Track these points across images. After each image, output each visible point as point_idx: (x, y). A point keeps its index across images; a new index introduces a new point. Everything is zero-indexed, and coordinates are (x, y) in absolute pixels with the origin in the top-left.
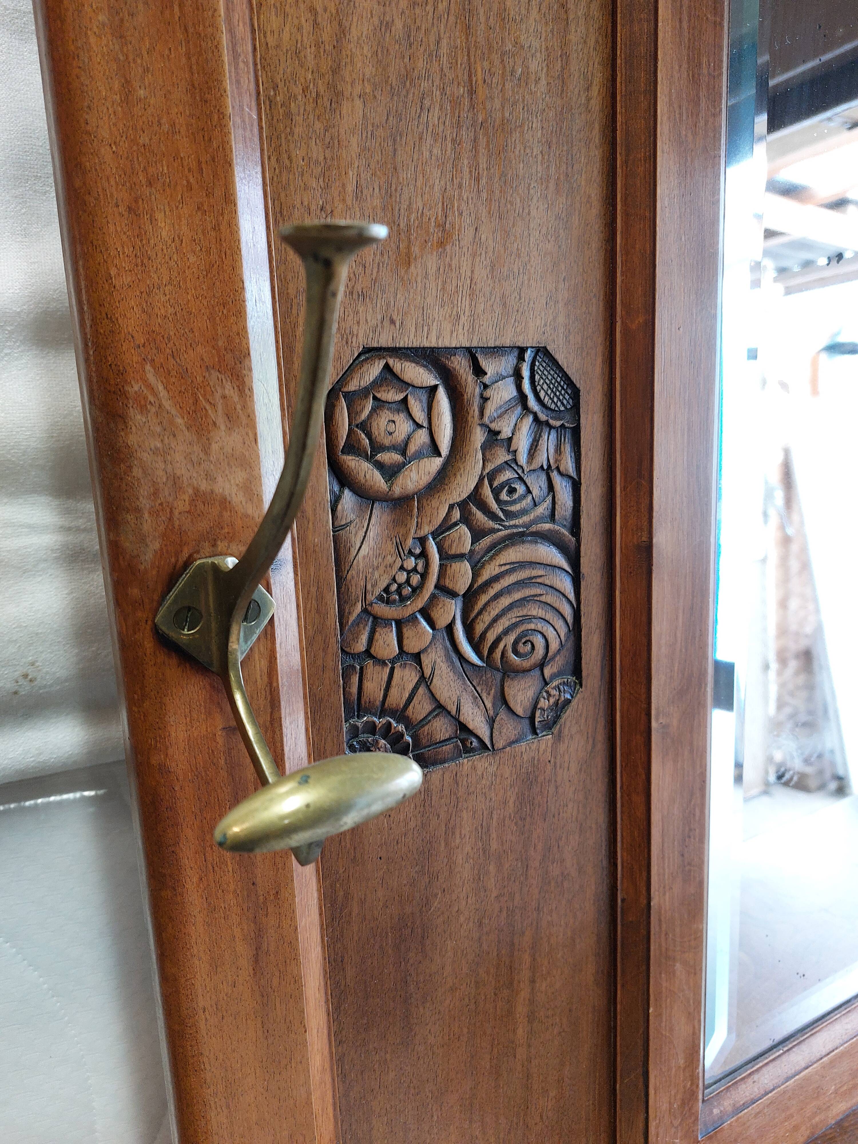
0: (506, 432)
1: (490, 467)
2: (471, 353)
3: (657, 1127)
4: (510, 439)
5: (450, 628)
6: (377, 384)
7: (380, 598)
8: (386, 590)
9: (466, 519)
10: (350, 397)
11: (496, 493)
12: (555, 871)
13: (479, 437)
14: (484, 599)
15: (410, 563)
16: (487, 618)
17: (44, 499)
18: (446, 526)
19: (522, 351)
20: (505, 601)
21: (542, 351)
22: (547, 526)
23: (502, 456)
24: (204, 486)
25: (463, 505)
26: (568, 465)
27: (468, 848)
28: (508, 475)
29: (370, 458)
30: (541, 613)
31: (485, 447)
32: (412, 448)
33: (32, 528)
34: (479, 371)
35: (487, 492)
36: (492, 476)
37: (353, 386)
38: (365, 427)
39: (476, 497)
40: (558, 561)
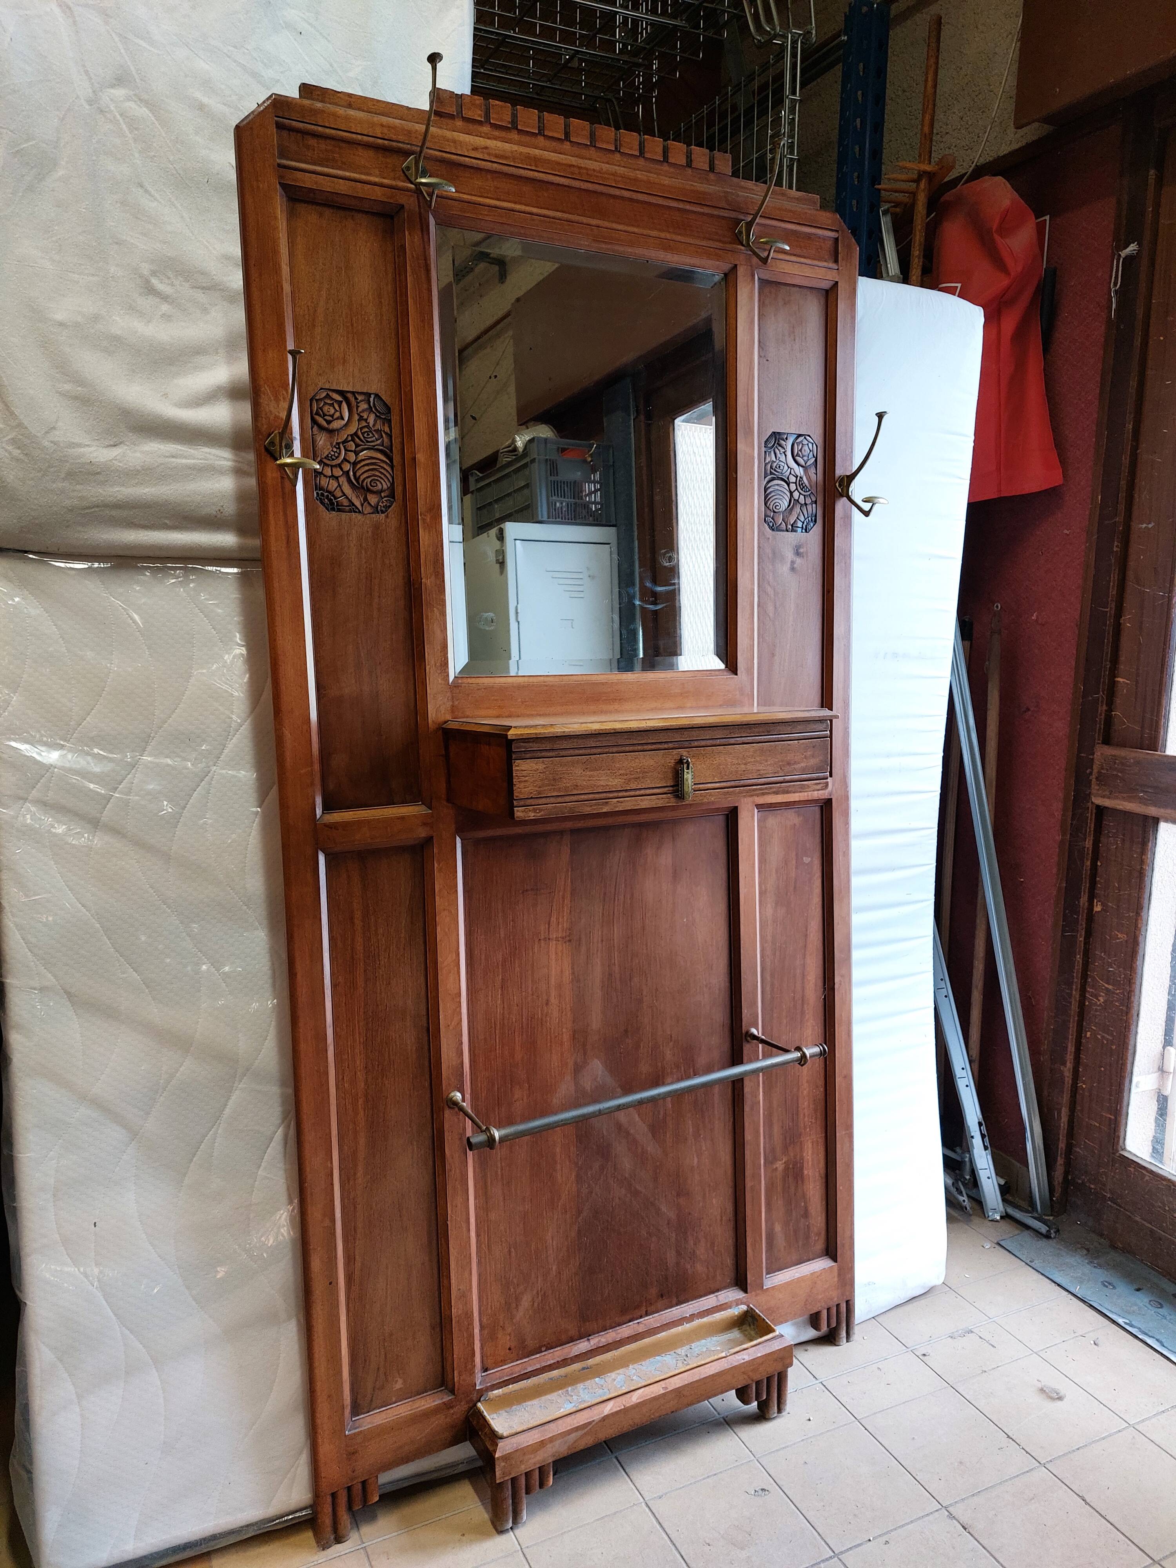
0: (365, 417)
1: (360, 426)
2: (353, 393)
3: (430, 669)
4: (367, 419)
5: (348, 472)
6: (325, 397)
7: (325, 458)
8: (328, 455)
9: (353, 440)
10: (317, 400)
11: (363, 434)
12: (387, 562)
13: (356, 417)
14: (359, 466)
15: (335, 450)
16: (360, 472)
18: (345, 441)
19: (370, 394)
20: (367, 468)
21: (377, 395)
22: (381, 448)
23: (364, 424)
24: (277, 414)
25: (351, 435)
26: (387, 429)
27: (354, 542)
28: (366, 430)
29: (323, 418)
30: (380, 475)
31: (358, 420)
32: (335, 417)
33: (225, 458)
34: (356, 399)
35: (359, 433)
36: (361, 429)
37: (317, 398)
38: (321, 409)
39: (356, 434)
40: (385, 459)
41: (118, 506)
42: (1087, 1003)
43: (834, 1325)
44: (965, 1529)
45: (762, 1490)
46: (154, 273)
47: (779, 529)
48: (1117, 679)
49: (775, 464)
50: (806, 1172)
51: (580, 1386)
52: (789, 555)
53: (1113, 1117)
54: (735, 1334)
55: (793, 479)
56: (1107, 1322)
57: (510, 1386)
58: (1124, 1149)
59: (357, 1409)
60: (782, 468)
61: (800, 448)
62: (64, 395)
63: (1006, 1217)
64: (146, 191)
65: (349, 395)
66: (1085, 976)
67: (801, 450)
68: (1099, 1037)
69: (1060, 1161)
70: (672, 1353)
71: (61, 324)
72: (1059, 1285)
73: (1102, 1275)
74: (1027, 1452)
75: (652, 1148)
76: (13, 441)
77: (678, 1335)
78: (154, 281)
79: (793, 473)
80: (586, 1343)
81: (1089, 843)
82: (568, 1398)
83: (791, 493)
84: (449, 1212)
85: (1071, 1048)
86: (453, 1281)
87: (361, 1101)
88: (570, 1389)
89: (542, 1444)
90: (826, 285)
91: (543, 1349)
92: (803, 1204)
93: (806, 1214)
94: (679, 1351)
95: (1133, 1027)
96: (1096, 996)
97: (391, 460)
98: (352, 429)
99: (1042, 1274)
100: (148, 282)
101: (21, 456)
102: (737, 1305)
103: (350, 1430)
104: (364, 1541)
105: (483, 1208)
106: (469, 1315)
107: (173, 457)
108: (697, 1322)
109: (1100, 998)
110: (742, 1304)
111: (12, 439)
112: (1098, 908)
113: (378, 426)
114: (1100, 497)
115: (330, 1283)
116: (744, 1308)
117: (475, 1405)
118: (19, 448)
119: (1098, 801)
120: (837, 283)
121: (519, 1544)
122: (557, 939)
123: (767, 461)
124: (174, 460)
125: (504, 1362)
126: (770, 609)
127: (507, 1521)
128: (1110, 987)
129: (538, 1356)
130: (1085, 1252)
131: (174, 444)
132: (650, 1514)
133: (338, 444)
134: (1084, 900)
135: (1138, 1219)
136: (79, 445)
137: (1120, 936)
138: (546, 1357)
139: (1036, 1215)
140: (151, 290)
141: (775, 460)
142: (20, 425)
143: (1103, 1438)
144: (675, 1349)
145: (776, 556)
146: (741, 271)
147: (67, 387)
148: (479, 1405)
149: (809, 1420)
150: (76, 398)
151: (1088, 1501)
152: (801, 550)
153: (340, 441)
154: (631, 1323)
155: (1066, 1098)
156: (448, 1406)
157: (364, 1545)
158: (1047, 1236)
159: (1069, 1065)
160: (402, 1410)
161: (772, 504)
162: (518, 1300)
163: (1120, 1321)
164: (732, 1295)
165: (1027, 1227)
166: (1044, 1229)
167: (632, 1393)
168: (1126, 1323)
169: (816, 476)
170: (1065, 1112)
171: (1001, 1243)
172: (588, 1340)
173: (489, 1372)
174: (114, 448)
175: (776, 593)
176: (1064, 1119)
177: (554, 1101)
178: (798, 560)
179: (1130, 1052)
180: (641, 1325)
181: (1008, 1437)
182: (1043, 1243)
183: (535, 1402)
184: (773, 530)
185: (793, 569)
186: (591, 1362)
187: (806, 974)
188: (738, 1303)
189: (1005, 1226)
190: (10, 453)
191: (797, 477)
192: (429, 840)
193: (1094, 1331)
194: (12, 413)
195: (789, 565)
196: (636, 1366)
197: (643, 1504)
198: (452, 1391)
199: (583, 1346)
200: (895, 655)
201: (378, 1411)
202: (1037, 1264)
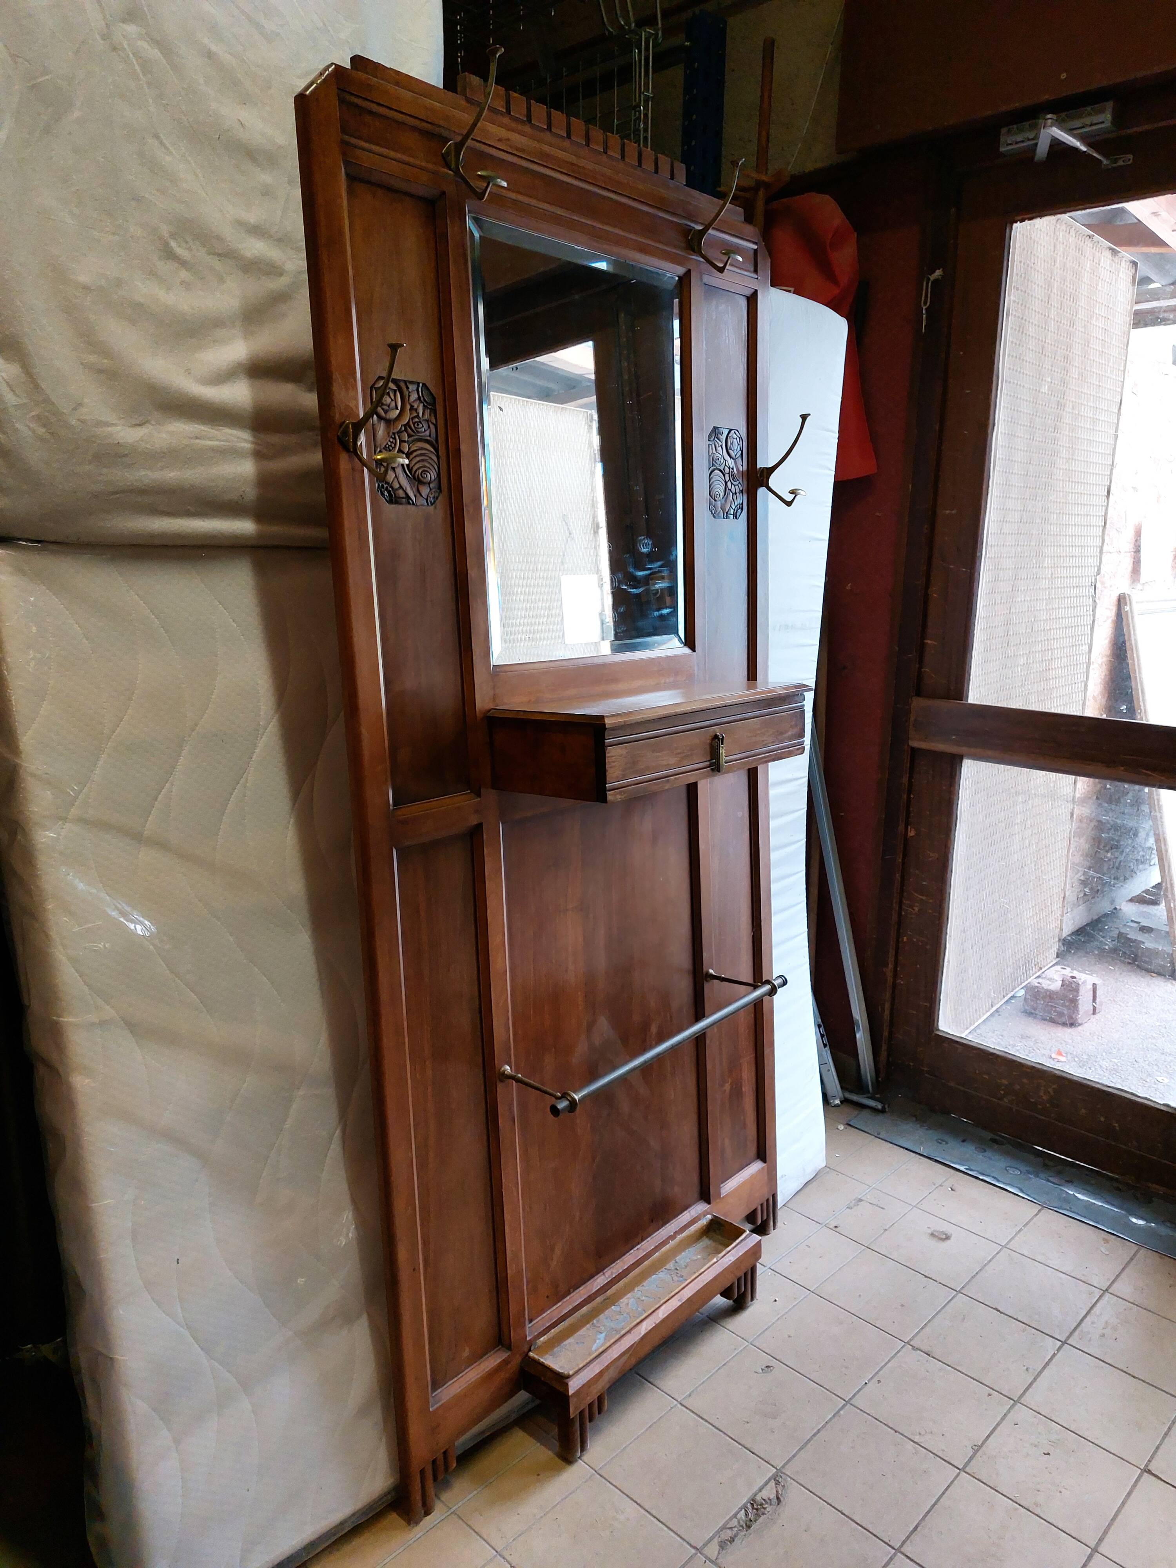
0: (416, 406)
1: (412, 416)
2: (405, 382)
3: (476, 658)
4: (417, 409)
8: (385, 446)
9: (406, 430)
11: (414, 424)
13: (408, 407)
14: (411, 456)
15: (391, 440)
16: (413, 462)
17: (248, 431)
18: (400, 432)
19: (418, 384)
20: (418, 459)
21: (424, 385)
22: (429, 438)
23: (415, 414)
24: (344, 404)
25: (405, 425)
27: (410, 534)
28: (417, 420)
30: (428, 465)
31: (410, 410)
32: (391, 406)
33: (245, 440)
34: (408, 388)
35: (411, 424)
36: (413, 419)
39: (408, 424)
40: (432, 450)
41: (143, 491)
42: (903, 913)
43: (765, 1217)
44: (929, 1355)
45: (767, 1367)
46: (173, 235)
47: (719, 517)
48: (926, 641)
49: (715, 457)
50: (744, 1090)
51: (602, 1316)
52: (726, 540)
53: (928, 1005)
54: (705, 1242)
55: (727, 470)
56: (953, 1171)
57: (553, 1331)
58: (938, 1030)
59: (436, 1385)
60: (719, 459)
61: (731, 442)
62: (86, 366)
63: (845, 1101)
64: (161, 143)
65: (402, 385)
66: (902, 891)
67: (732, 444)
68: (915, 940)
69: (884, 1047)
70: (663, 1269)
71: (86, 288)
72: (907, 1149)
73: (934, 1135)
74: (944, 1285)
75: (643, 1090)
76: (38, 418)
77: (666, 1253)
78: (173, 244)
79: (726, 464)
80: (603, 1277)
81: (905, 780)
82: (597, 1329)
83: (726, 483)
84: (503, 1181)
85: (892, 952)
86: (507, 1245)
87: (430, 1089)
88: (595, 1321)
89: (601, 1373)
90: (749, 292)
91: (572, 1290)
92: (742, 1117)
93: (744, 1126)
94: (668, 1266)
95: (944, 929)
96: (911, 907)
97: (437, 450)
98: (405, 420)
99: (891, 1143)
100: (167, 244)
101: (48, 436)
102: (705, 1216)
103: (432, 1406)
104: (450, 1506)
105: (526, 1172)
106: (520, 1272)
107: (197, 438)
108: (679, 1237)
109: (915, 908)
110: (708, 1213)
111: (38, 415)
112: (911, 833)
113: (426, 417)
114: (910, 486)
115: (414, 1270)
116: (709, 1217)
117: (527, 1354)
118: (44, 426)
119: (915, 744)
120: (756, 291)
121: (592, 1468)
122: (572, 910)
123: (710, 454)
124: (198, 441)
125: (543, 1311)
127: (576, 1451)
128: (924, 898)
129: (568, 1298)
130: (914, 1119)
131: (197, 424)
132: (688, 1411)
133: (394, 434)
134: (901, 828)
135: (952, 1084)
136: (107, 424)
137: (931, 855)
138: (575, 1297)
139: (869, 1095)
140: (170, 255)
141: (715, 452)
142: (47, 401)
143: (990, 1261)
144: (665, 1266)
145: (717, 540)
146: (693, 274)
147: (92, 358)
148: (531, 1354)
149: (776, 1301)
150: (101, 371)
151: (1001, 1310)
152: (733, 536)
153: (395, 431)
154: (632, 1251)
155: (888, 995)
156: (505, 1362)
157: (452, 1510)
158: (883, 1111)
159: (891, 966)
160: (472, 1374)
161: (713, 493)
162: (552, 1249)
163: (962, 1168)
164: (700, 1208)
165: (863, 1107)
166: (880, 1106)
167: (657, 1311)
168: (967, 1169)
169: (743, 466)
170: (887, 1006)
171: (851, 1123)
172: (604, 1274)
173: (533, 1323)
174: (139, 428)
176: (887, 1012)
177: (574, 1060)
178: (732, 545)
179: (942, 949)
180: (641, 1251)
181: (926, 1276)
182: (880, 1117)
183: (570, 1340)
184: (715, 517)
186: (609, 1292)
187: (740, 915)
188: (705, 1214)
189: (846, 1109)
190: (34, 432)
191: (729, 468)
192: (479, 826)
193: (946, 1180)
194: (37, 387)
195: (725, 549)
196: (640, 1288)
197: (679, 1406)
198: (509, 1348)
199: (600, 1280)
200: (787, 627)
201: (451, 1382)
202: (882, 1135)
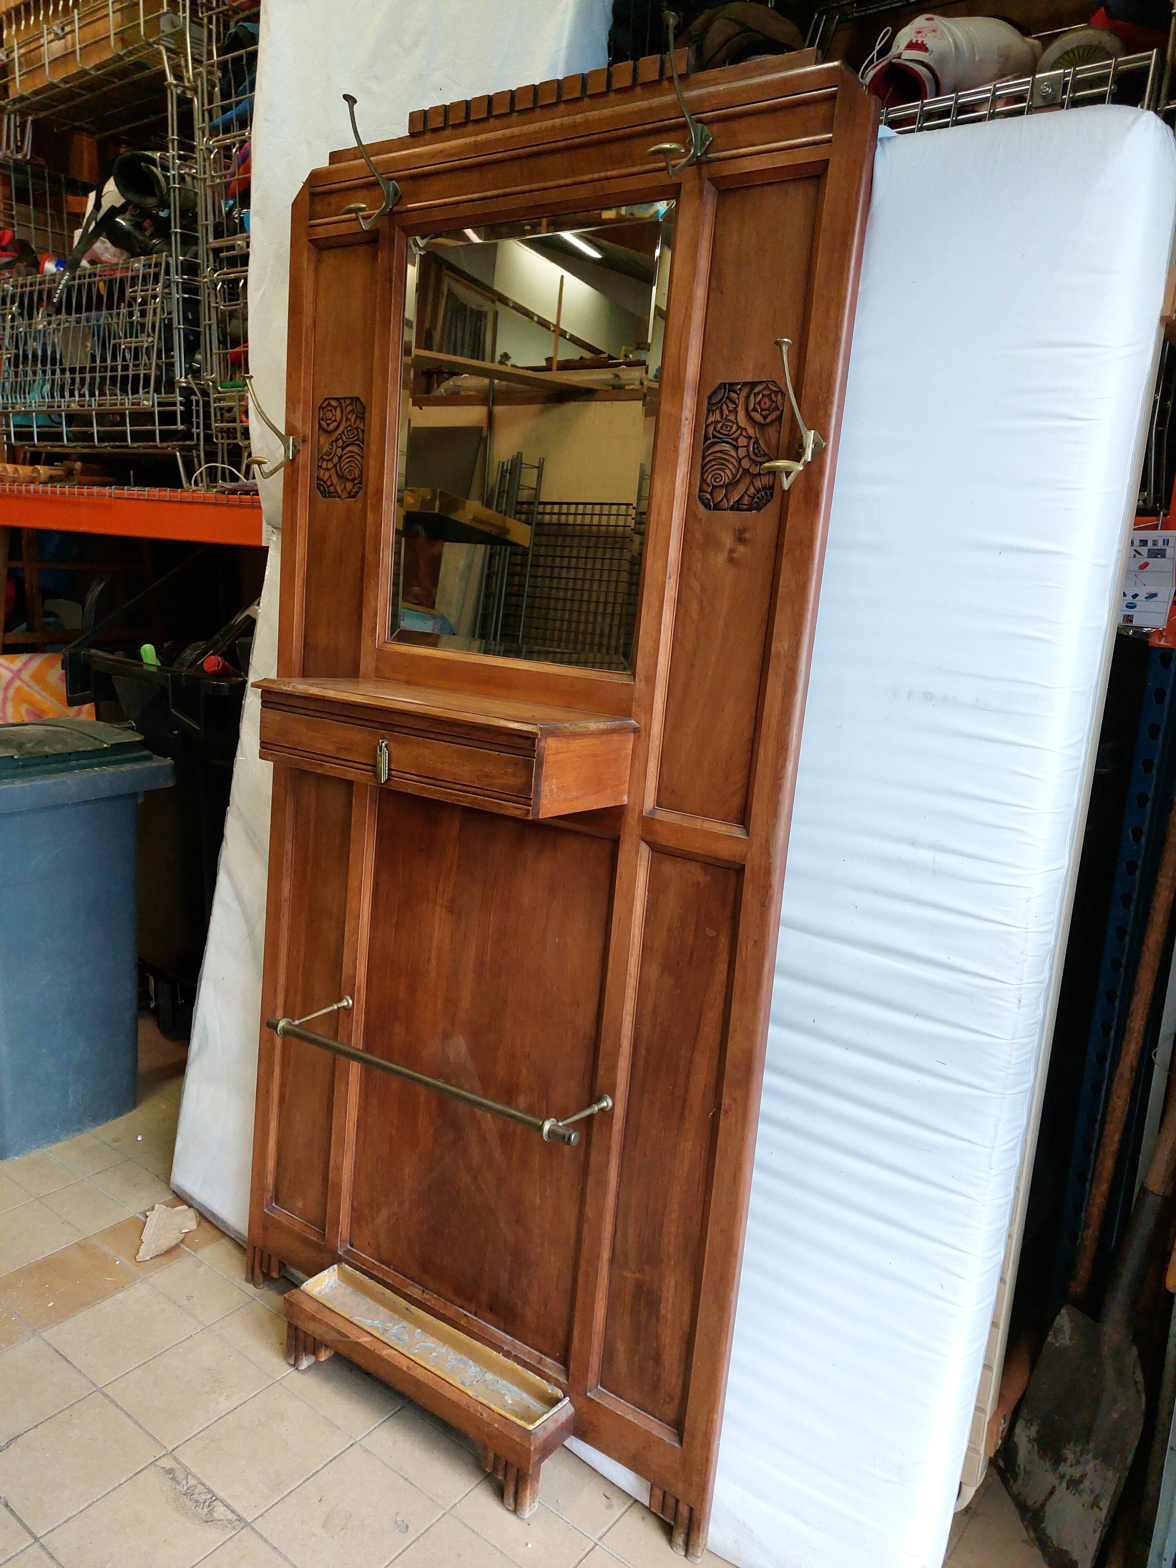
1: (346, 426)
2: (344, 399)
3: (364, 632)
5: (336, 464)
6: (328, 405)
7: (324, 454)
9: (341, 438)
10: (323, 408)
13: (344, 418)
14: (343, 459)
15: (330, 447)
16: (343, 464)
18: (337, 439)
19: (354, 398)
20: (347, 460)
21: (358, 398)
22: (357, 442)
25: (341, 434)
26: (362, 426)
28: (350, 428)
29: (325, 422)
30: (354, 465)
31: (345, 421)
34: (345, 403)
35: (345, 431)
37: (323, 406)
38: (325, 415)
39: (343, 432)
43: (671, 1519)
45: (407, 1527)
47: (717, 508)
49: (719, 425)
52: (728, 541)
55: (743, 442)
57: (361, 1274)
60: (729, 428)
61: (758, 399)
65: (341, 401)
67: (759, 403)
70: (479, 1367)
75: (498, 1154)
77: (490, 1357)
79: (744, 433)
80: (420, 1292)
83: (739, 461)
92: (655, 1345)
93: (657, 1359)
97: (363, 452)
98: (341, 429)
102: (555, 1384)
103: (267, 1210)
104: (263, 1297)
106: (341, 1187)
108: (510, 1363)
110: (560, 1387)
113: (356, 425)
116: (559, 1393)
122: (441, 905)
123: (709, 421)
126: (694, 606)
132: (343, 1450)
133: (332, 442)
141: (719, 419)
145: (710, 542)
152: (747, 535)
153: (333, 439)
161: (710, 476)
162: (379, 1207)
167: (387, 1347)
169: (779, 435)
172: (423, 1291)
173: (352, 1249)
175: (704, 589)
178: (741, 549)
180: (466, 1319)
184: (710, 509)
185: (731, 560)
186: (414, 1309)
187: (693, 1072)
191: (749, 439)
195: (726, 555)
199: (417, 1292)
